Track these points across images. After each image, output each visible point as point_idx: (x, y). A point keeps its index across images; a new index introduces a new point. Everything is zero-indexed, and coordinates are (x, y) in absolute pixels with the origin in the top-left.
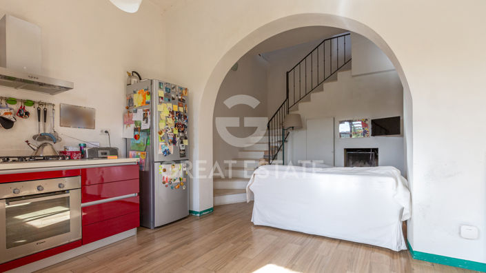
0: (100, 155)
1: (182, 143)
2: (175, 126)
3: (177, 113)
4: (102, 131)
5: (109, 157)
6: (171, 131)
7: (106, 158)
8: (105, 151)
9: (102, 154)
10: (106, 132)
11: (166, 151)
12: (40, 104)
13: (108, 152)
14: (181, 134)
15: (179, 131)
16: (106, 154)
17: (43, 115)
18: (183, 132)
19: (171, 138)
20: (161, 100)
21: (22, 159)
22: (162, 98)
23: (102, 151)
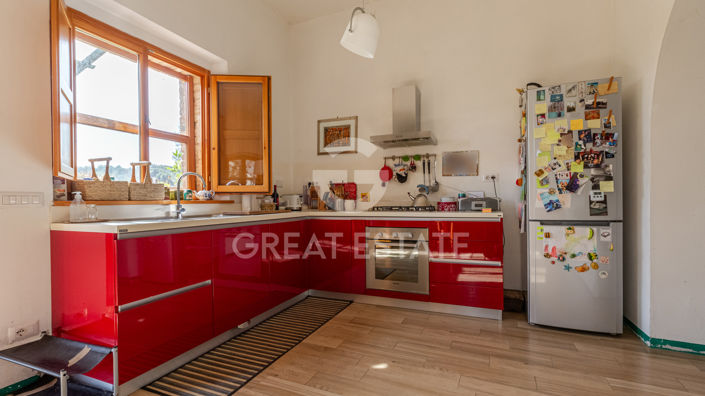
0: (473, 207)
1: (596, 187)
2: (577, 157)
3: (580, 132)
4: (487, 178)
5: (484, 210)
6: (564, 167)
7: (480, 211)
8: (481, 202)
9: (476, 205)
10: (493, 178)
11: (551, 203)
12: (428, 156)
13: (484, 203)
14: (593, 172)
15: (586, 166)
16: (481, 205)
17: (428, 167)
18: (597, 166)
19: (565, 180)
20: (541, 120)
21: (400, 209)
22: (543, 116)
23: (477, 203)
